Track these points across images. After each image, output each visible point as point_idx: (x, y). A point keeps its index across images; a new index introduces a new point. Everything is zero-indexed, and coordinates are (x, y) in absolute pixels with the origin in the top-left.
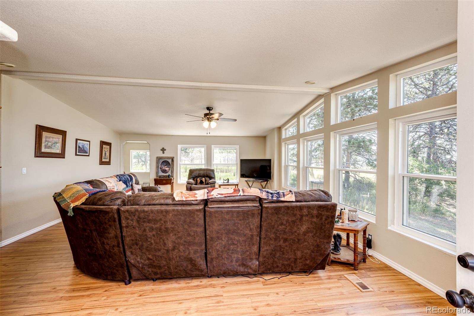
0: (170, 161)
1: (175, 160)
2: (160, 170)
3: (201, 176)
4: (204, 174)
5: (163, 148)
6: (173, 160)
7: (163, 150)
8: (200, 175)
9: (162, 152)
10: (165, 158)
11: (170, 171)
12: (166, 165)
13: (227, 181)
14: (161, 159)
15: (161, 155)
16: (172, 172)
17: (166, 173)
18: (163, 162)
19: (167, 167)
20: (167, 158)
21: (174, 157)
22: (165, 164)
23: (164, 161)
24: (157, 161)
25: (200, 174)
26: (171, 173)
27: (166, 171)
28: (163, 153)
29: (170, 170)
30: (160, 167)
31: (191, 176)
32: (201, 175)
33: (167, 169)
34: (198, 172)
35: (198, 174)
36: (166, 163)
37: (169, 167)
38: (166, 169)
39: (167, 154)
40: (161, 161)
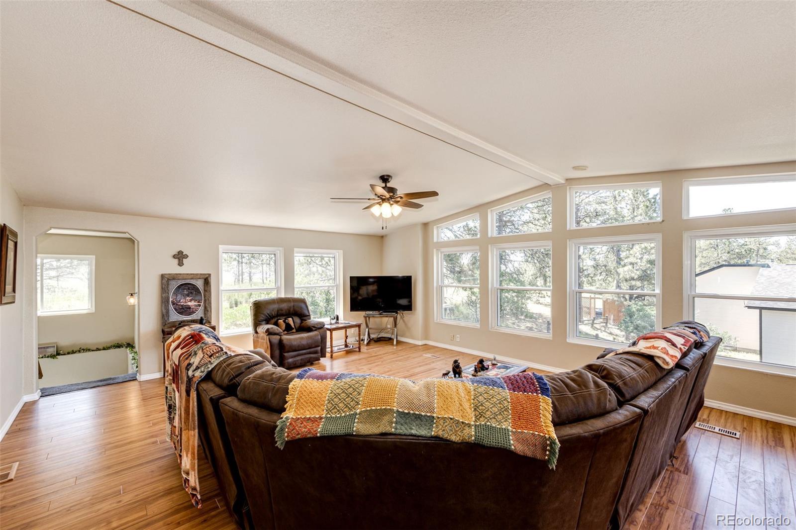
0: (199, 284)
1: (213, 281)
2: (171, 307)
3: (282, 315)
4: (289, 311)
5: (180, 253)
6: (207, 281)
7: (180, 257)
8: (280, 312)
9: (176, 261)
10: (185, 277)
11: (201, 309)
12: (188, 295)
13: (335, 321)
14: (174, 279)
15: (173, 268)
16: (207, 310)
17: (190, 314)
18: (179, 287)
19: (191, 300)
20: (190, 277)
21: (210, 275)
22: (186, 292)
23: (182, 285)
24: (162, 284)
25: (282, 310)
26: (205, 314)
27: (190, 308)
28: (181, 264)
29: (200, 305)
30: (171, 300)
31: (262, 317)
32: (284, 312)
33: (192, 304)
34: (276, 306)
35: (278, 311)
36: (188, 288)
37: (198, 298)
38: (189, 304)
39: (191, 267)
40: (174, 285)
